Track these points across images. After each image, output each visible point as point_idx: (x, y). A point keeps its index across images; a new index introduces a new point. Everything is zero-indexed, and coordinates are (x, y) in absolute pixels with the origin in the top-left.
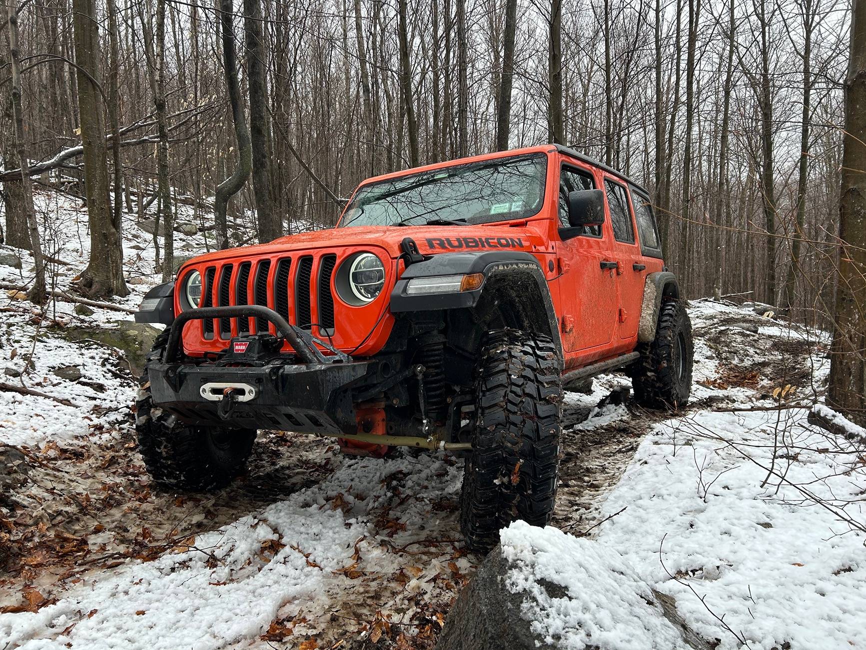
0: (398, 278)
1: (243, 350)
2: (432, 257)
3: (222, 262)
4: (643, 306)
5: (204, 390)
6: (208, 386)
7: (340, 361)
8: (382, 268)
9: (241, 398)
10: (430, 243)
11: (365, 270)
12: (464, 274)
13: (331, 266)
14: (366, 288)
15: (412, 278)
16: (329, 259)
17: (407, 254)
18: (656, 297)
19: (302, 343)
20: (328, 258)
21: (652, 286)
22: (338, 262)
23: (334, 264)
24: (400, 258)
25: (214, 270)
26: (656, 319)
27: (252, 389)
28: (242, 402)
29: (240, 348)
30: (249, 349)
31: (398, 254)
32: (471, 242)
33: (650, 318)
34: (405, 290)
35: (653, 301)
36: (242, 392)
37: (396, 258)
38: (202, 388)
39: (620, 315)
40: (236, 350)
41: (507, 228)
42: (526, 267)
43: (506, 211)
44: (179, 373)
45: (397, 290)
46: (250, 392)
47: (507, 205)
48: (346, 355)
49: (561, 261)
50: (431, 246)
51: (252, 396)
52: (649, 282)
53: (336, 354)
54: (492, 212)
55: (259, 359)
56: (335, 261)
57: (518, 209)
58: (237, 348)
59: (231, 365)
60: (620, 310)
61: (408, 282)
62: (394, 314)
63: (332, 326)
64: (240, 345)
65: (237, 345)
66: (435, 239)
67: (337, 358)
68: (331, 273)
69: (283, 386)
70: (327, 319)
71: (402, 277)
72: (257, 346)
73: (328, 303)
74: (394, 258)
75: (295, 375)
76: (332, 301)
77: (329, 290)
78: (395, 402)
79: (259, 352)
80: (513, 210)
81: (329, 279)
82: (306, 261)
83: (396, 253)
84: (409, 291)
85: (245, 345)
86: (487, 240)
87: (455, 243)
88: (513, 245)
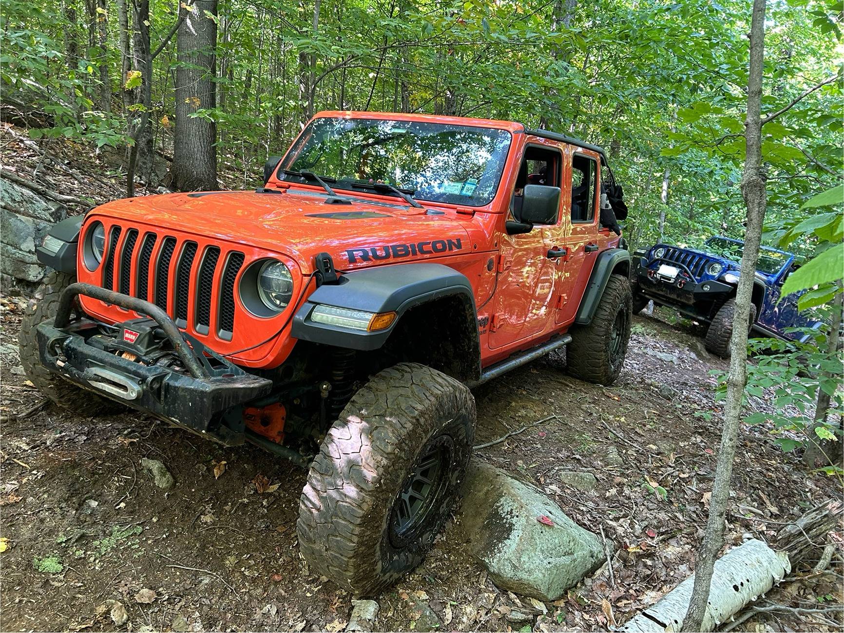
0: (305, 301)
1: (132, 340)
2: (347, 281)
8: (291, 281)
10: (352, 256)
12: (374, 313)
13: (238, 264)
15: (319, 304)
17: (320, 271)
20: (236, 255)
22: (245, 263)
23: (242, 264)
24: (313, 276)
25: (120, 230)
27: (135, 388)
29: (130, 336)
30: (139, 341)
31: (311, 271)
34: (309, 317)
39: (559, 301)
40: (126, 338)
43: (457, 193)
44: (67, 345)
45: (301, 316)
46: (132, 391)
47: (460, 185)
49: (503, 259)
50: (352, 259)
51: (134, 395)
55: (148, 354)
56: (243, 260)
57: (470, 194)
58: (127, 335)
61: (314, 307)
64: (131, 333)
65: (127, 332)
66: (357, 251)
68: (237, 272)
69: (166, 396)
70: (226, 321)
71: (309, 299)
72: (147, 339)
73: (230, 308)
74: (305, 275)
75: (178, 388)
76: (234, 307)
77: (232, 294)
78: (295, 402)
79: (147, 347)
80: (464, 192)
81: (234, 279)
82: (213, 252)
83: (308, 269)
84: (313, 318)
85: (135, 335)
86: (421, 245)
87: (382, 253)
88: (450, 249)
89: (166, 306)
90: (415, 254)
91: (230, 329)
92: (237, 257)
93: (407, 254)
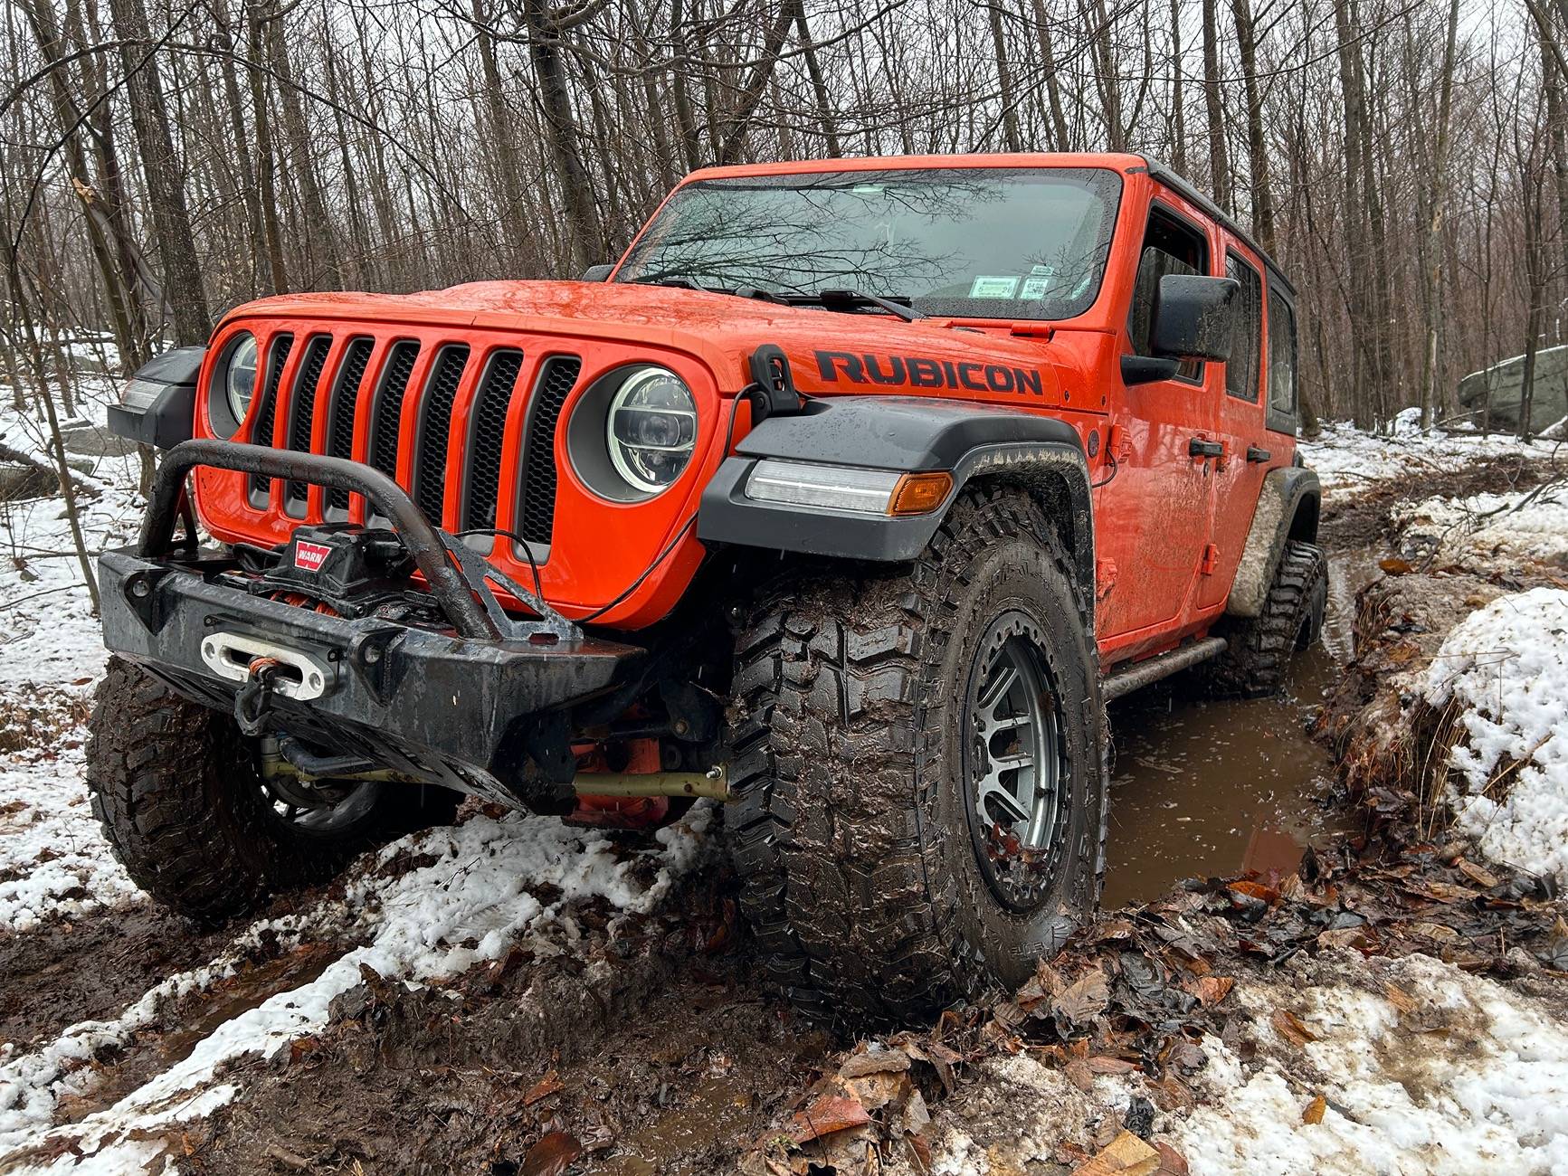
0: (729, 451)
1: (313, 565)
2: (823, 407)
3: (309, 326)
4: (1250, 539)
5: (210, 648)
6: (221, 640)
7: (550, 639)
8: (691, 414)
9: (292, 690)
10: (825, 364)
11: (648, 409)
12: (903, 471)
13: (565, 385)
14: (645, 457)
15: (763, 457)
16: (562, 367)
17: (760, 387)
18: (1280, 525)
19: (455, 582)
20: (560, 362)
21: (1276, 498)
22: (582, 378)
23: (574, 381)
24: (744, 396)
25: (291, 341)
26: (1272, 569)
27: (319, 673)
28: (291, 699)
29: (310, 557)
30: (331, 566)
31: (739, 386)
32: (927, 372)
33: (1259, 568)
34: (740, 487)
35: (1273, 532)
36: (295, 674)
37: (731, 395)
38: (206, 640)
39: (1206, 558)
40: (303, 562)
41: (1005, 339)
42: (1054, 459)
43: (1007, 295)
44: (163, 589)
45: (720, 485)
46: (314, 678)
47: (1013, 281)
48: (568, 623)
49: (1115, 433)
50: (827, 372)
51: (316, 692)
52: (1270, 489)
53: (541, 618)
54: (975, 294)
55: (350, 594)
56: (577, 373)
57: (1038, 296)
58: (302, 555)
59: (283, 596)
60: (1208, 550)
61: (753, 466)
62: (711, 545)
63: (545, 539)
64: (312, 550)
65: (303, 548)
66: (839, 355)
67: (545, 628)
68: (561, 402)
70: (536, 519)
71: (738, 448)
72: (349, 559)
73: (546, 479)
74: (727, 395)
76: (554, 476)
77: (551, 445)
79: (350, 580)
80: (1024, 296)
81: (555, 419)
82: (505, 361)
83: (734, 381)
84: (752, 491)
85: (322, 552)
86: (964, 368)
87: (887, 370)
88: (1022, 390)
89: (393, 466)
90: (953, 384)
91: (544, 536)
92: (561, 370)
93: (938, 383)
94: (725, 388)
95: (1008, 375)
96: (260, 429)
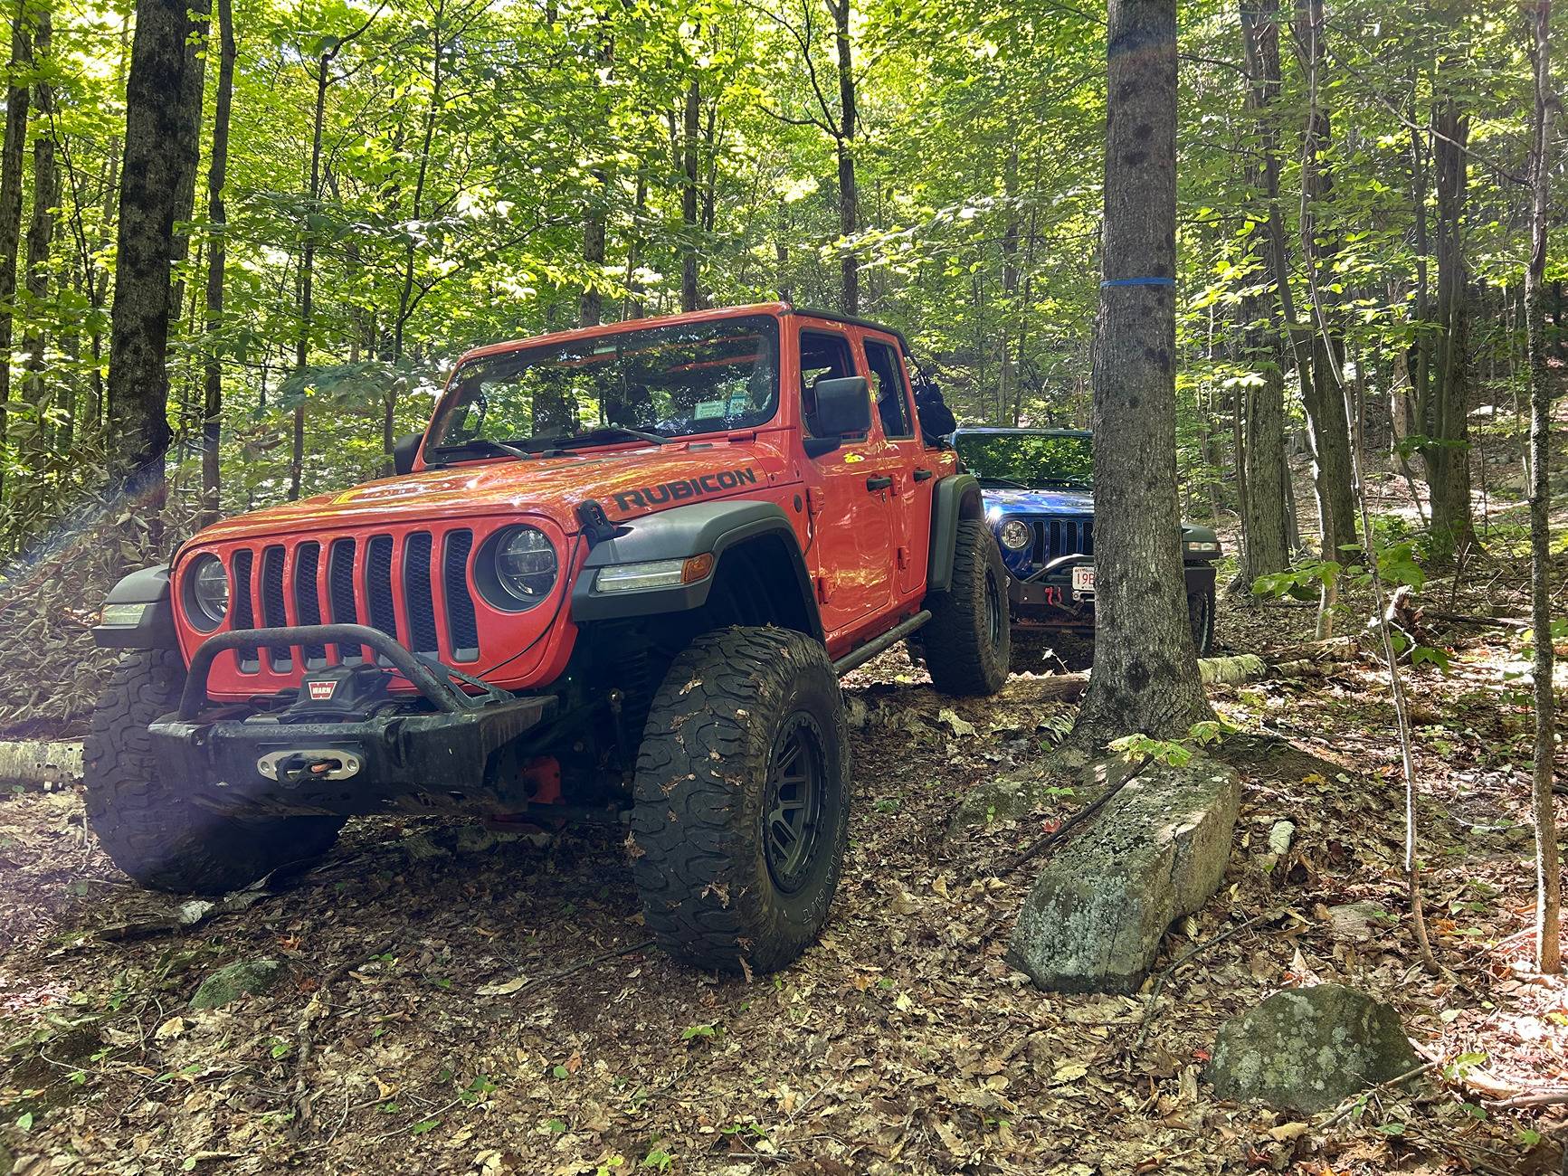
0: (582, 567)
1: (328, 695)
2: (629, 529)
3: (263, 543)
5: (265, 765)
6: (273, 757)
7: (496, 703)
8: (550, 550)
9: (335, 774)
10: (621, 500)
11: (519, 552)
12: (685, 556)
13: (465, 548)
14: (524, 581)
15: (603, 567)
16: (459, 536)
17: (589, 525)
19: (433, 682)
20: (457, 535)
22: (476, 542)
23: (470, 546)
24: (581, 533)
25: (250, 555)
26: (952, 553)
27: (354, 757)
29: (322, 691)
31: (576, 528)
32: (682, 489)
34: (594, 586)
36: (337, 764)
37: (573, 535)
38: (260, 761)
39: (899, 557)
40: (315, 695)
41: (724, 444)
43: (721, 414)
44: (214, 738)
45: (580, 589)
46: (349, 764)
47: (722, 404)
48: (504, 691)
49: (811, 492)
50: (624, 506)
51: (354, 770)
53: (488, 692)
54: (698, 416)
55: (358, 707)
56: (471, 540)
57: (738, 412)
58: (315, 691)
60: (899, 551)
61: (597, 573)
62: (578, 624)
64: (322, 686)
65: (315, 686)
66: (628, 493)
67: (490, 698)
69: (407, 752)
70: (464, 634)
71: (587, 564)
72: (350, 687)
74: (570, 535)
75: (426, 733)
76: (472, 606)
77: (466, 589)
78: (576, 749)
80: (731, 413)
82: (420, 541)
83: (572, 525)
84: (600, 588)
85: (331, 685)
86: (703, 479)
87: (658, 495)
88: (742, 483)
90: (699, 493)
91: (474, 644)
92: (459, 539)
93: (690, 494)
94: (570, 531)
95: (732, 477)
96: (242, 616)
